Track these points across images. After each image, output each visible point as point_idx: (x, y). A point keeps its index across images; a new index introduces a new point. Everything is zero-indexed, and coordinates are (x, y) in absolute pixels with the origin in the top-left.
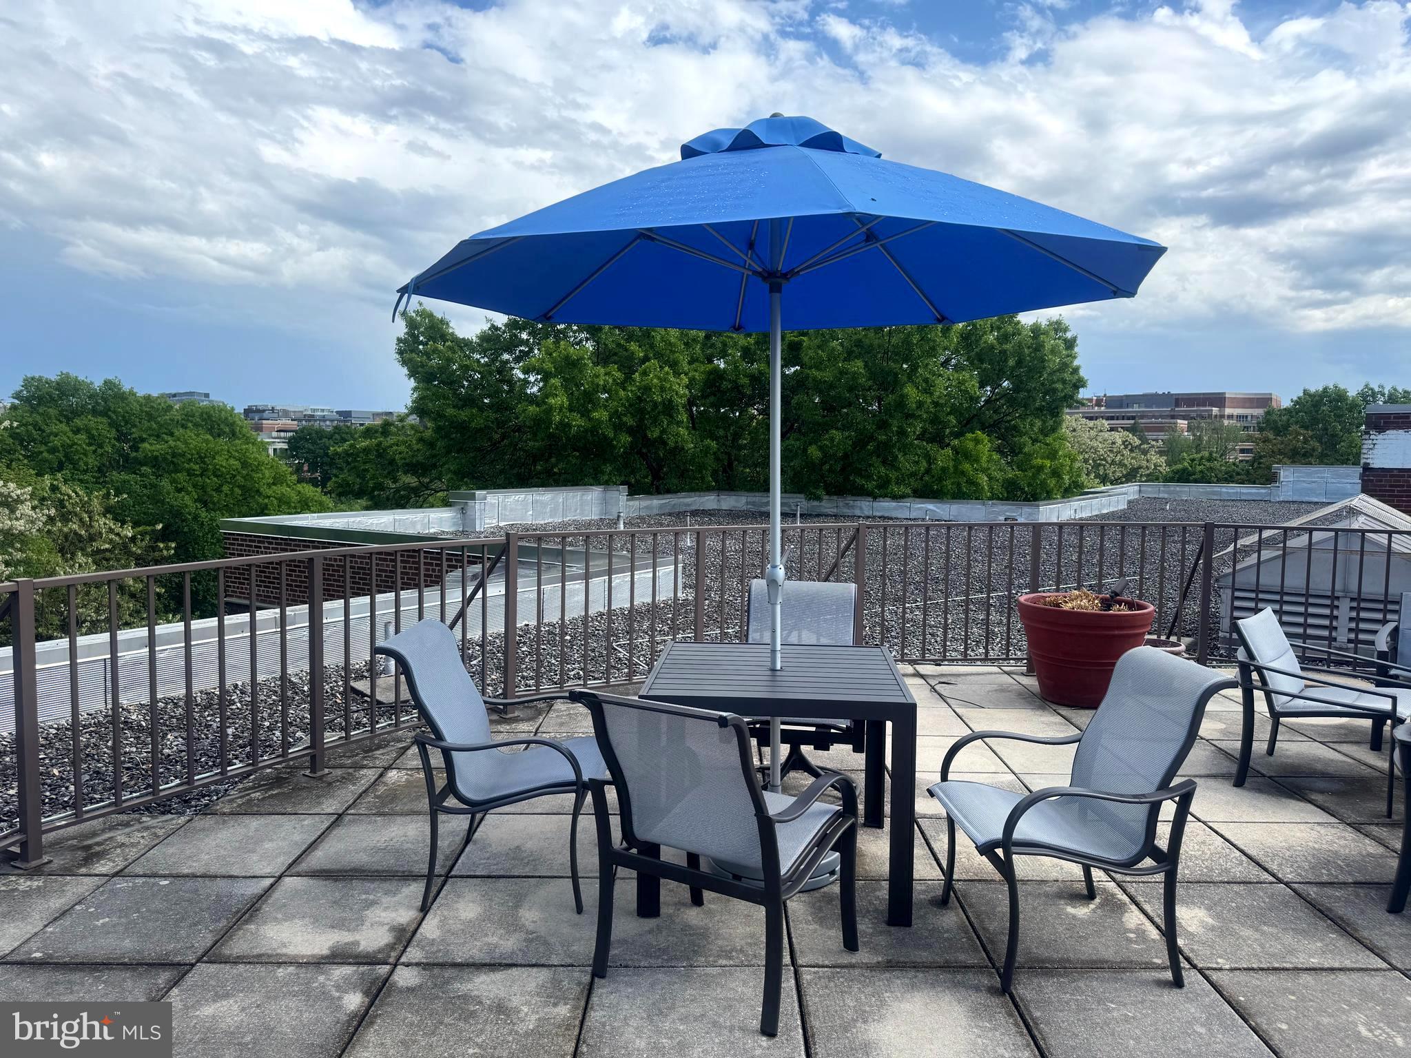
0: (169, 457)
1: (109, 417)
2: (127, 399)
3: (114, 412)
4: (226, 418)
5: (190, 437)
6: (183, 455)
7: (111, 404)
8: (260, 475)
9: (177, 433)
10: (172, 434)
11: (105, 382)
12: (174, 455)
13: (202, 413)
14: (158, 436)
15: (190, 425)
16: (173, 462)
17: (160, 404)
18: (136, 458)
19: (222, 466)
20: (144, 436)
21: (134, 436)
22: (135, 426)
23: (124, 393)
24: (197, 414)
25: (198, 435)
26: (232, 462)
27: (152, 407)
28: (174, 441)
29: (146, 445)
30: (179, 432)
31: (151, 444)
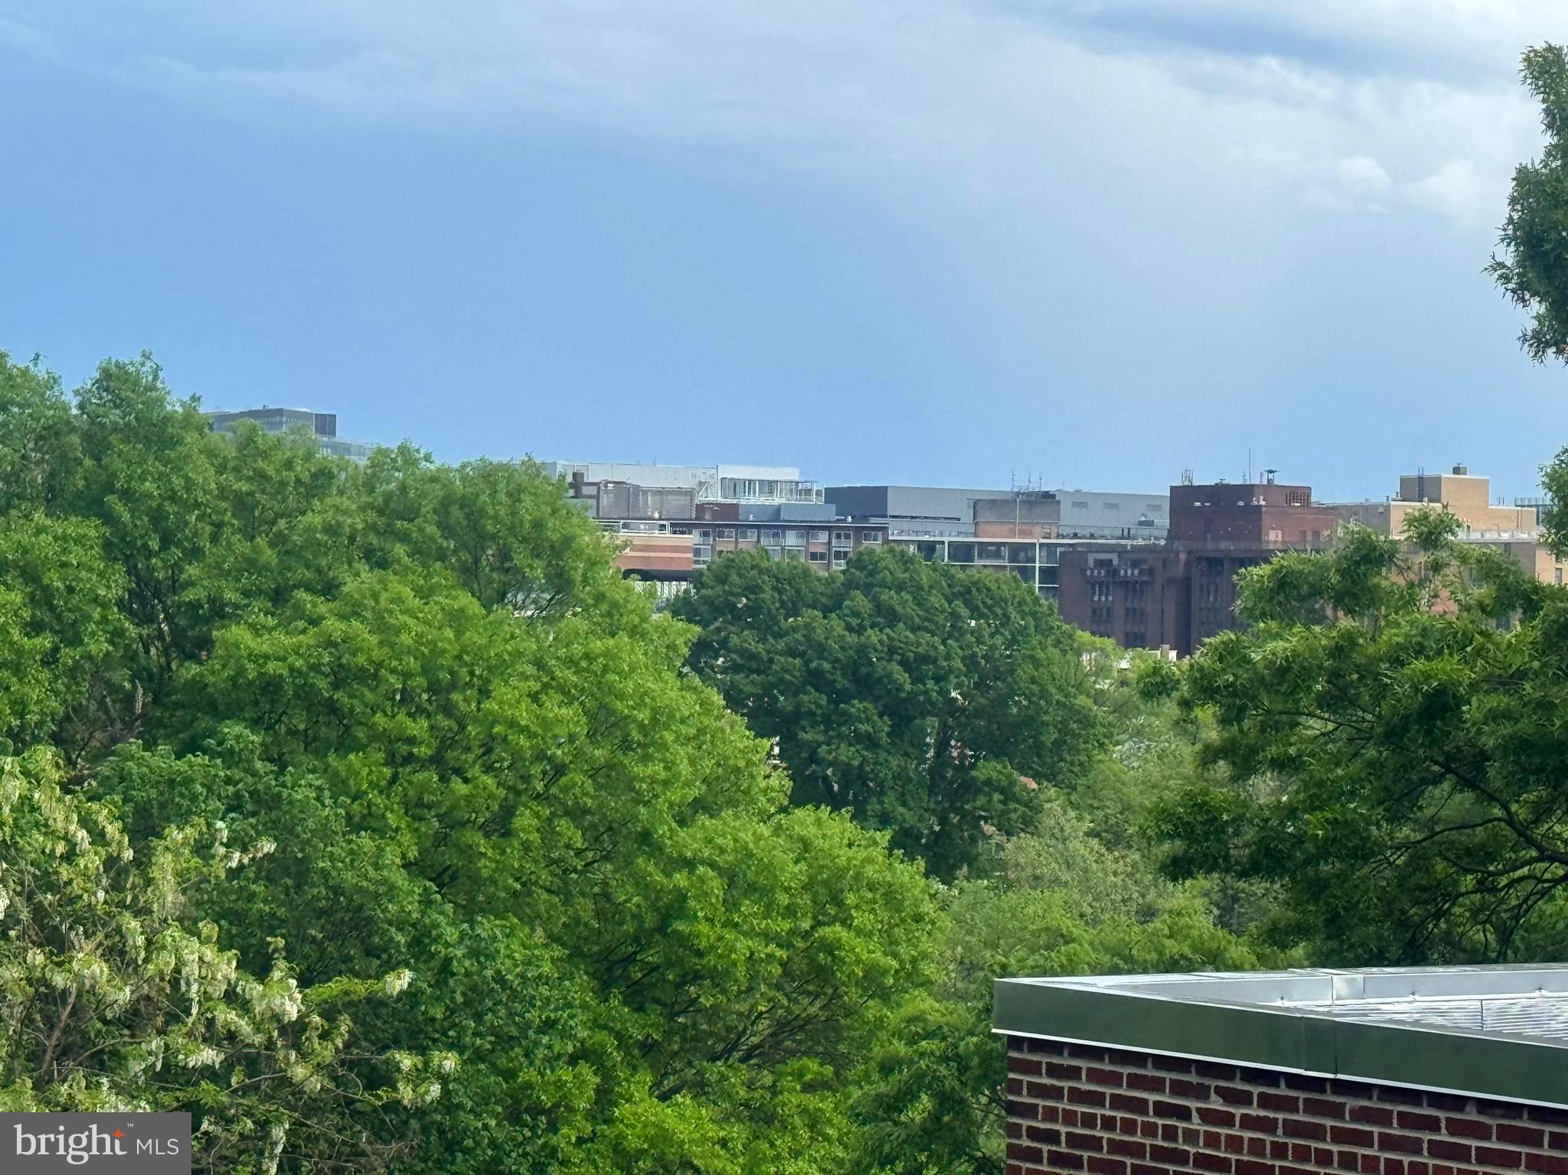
0: (322, 684)
1: (109, 518)
2: (174, 442)
3: (126, 495)
4: (538, 525)
5: (398, 600)
6: (370, 676)
7: (118, 464)
8: (657, 769)
9: (350, 586)
10: (329, 589)
11: (106, 375)
12: (341, 676)
13: (446, 503)
14: (279, 597)
15: (400, 550)
16: (332, 707)
17: (289, 465)
18: (197, 686)
19: (513, 724)
20: (230, 595)
21: (190, 595)
22: (195, 553)
23: (167, 419)
24: (427, 508)
25: (425, 594)
26: (554, 708)
27: (262, 476)
28: (342, 617)
29: (238, 633)
30: (359, 580)
31: (256, 629)
